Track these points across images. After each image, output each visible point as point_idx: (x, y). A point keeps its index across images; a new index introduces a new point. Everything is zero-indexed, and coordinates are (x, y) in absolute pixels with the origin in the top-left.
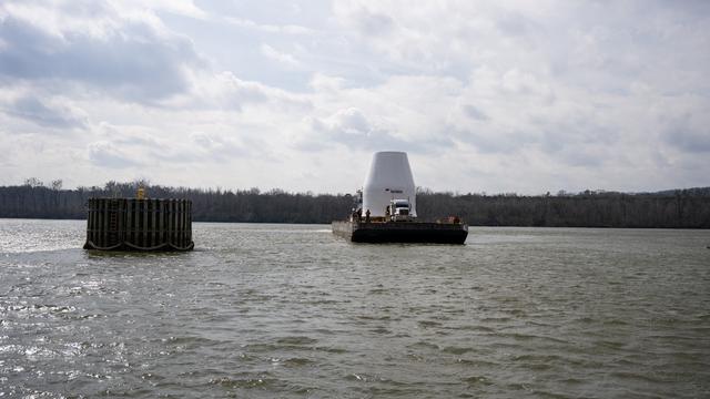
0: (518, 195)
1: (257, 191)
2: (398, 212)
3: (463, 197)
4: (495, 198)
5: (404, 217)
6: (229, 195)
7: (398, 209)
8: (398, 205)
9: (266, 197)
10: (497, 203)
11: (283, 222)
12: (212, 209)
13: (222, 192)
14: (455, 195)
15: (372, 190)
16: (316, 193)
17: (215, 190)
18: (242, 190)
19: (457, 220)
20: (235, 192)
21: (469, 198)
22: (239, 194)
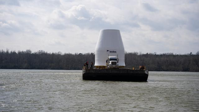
0: (174, 54)
1: (30, 51)
2: (110, 63)
3: (144, 55)
4: (161, 56)
5: (114, 66)
6: (14, 54)
7: (111, 61)
8: (111, 59)
9: (35, 55)
10: (162, 58)
11: (45, 69)
12: (3, 62)
13: (10, 52)
14: (139, 54)
15: (100, 51)
16: (63, 53)
17: (5, 51)
18: (21, 51)
19: (143, 68)
20: (17, 52)
21: (147, 55)
22: (20, 53)
